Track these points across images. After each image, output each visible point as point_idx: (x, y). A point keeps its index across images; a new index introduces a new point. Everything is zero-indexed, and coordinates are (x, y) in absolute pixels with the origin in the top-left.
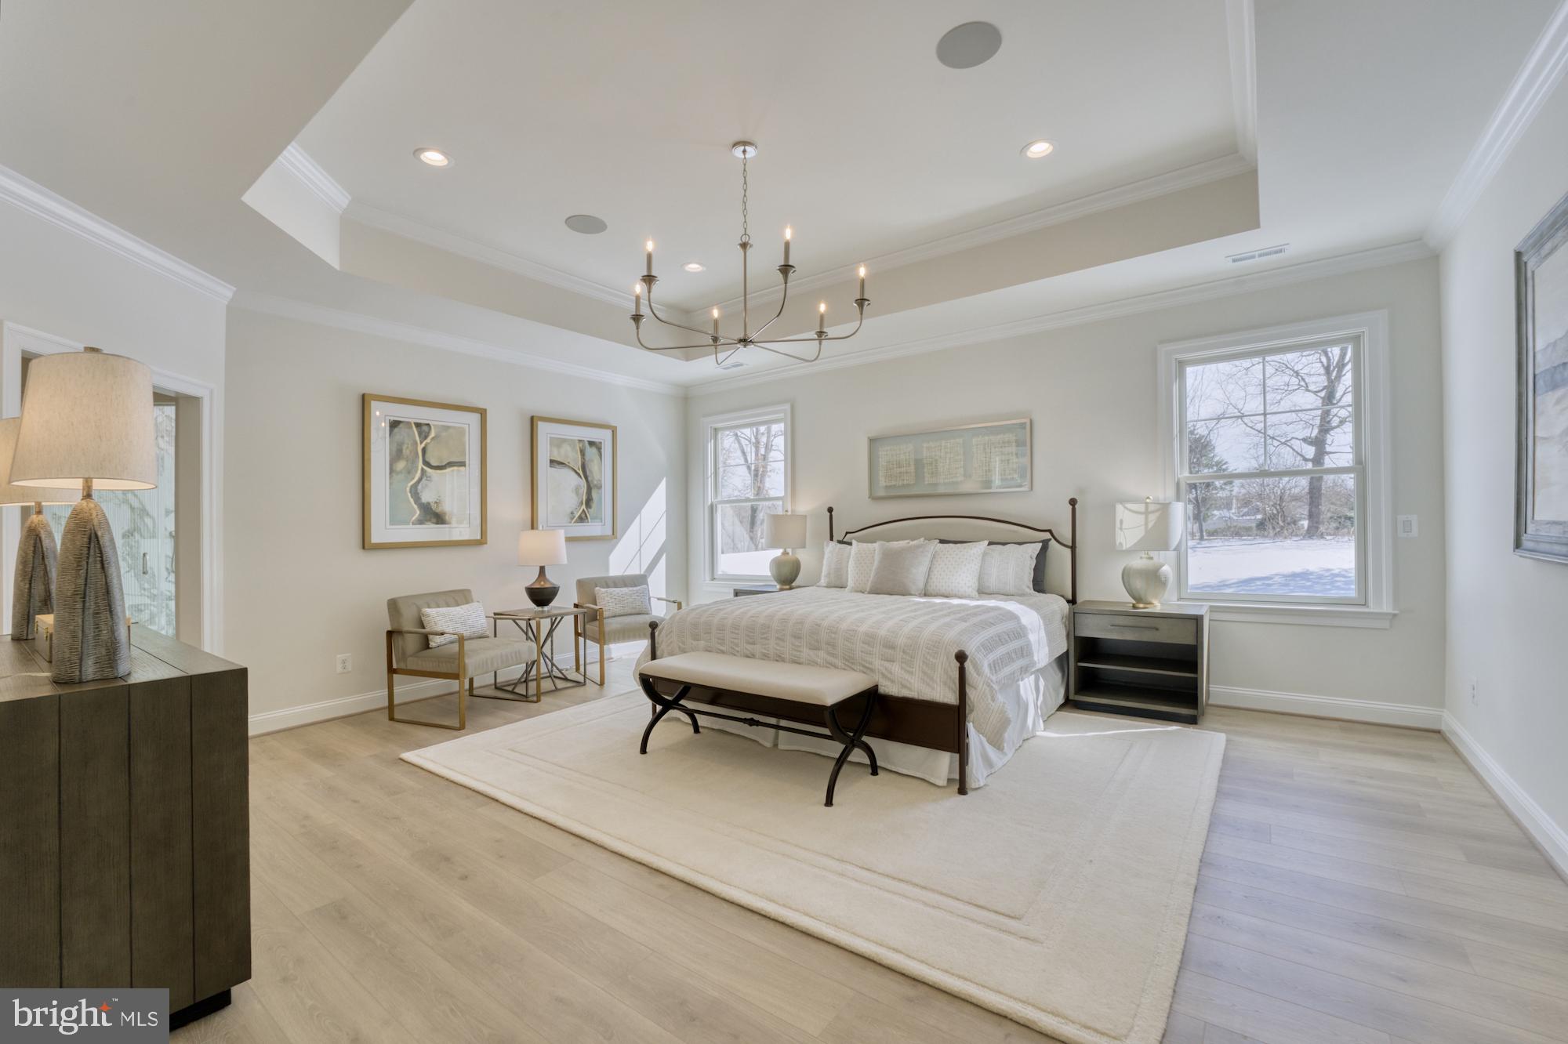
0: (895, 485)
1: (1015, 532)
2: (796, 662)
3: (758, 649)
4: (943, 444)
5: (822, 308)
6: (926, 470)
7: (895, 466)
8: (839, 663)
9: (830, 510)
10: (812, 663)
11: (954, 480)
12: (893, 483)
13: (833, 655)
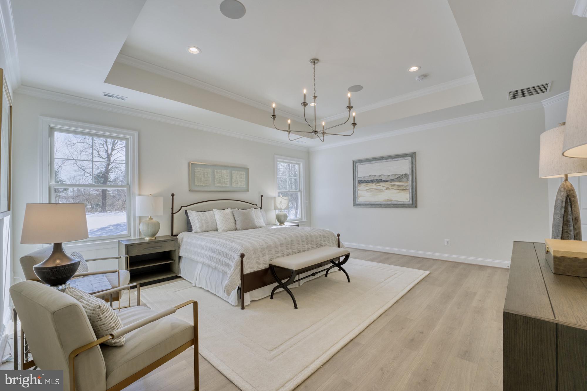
0: (202, 186)
1: (249, 205)
2: (304, 251)
3: (290, 251)
4: (222, 172)
5: (289, 122)
6: (216, 181)
7: (203, 177)
8: (315, 246)
9: (173, 195)
10: (309, 249)
11: (226, 186)
12: (202, 184)
13: (313, 244)
